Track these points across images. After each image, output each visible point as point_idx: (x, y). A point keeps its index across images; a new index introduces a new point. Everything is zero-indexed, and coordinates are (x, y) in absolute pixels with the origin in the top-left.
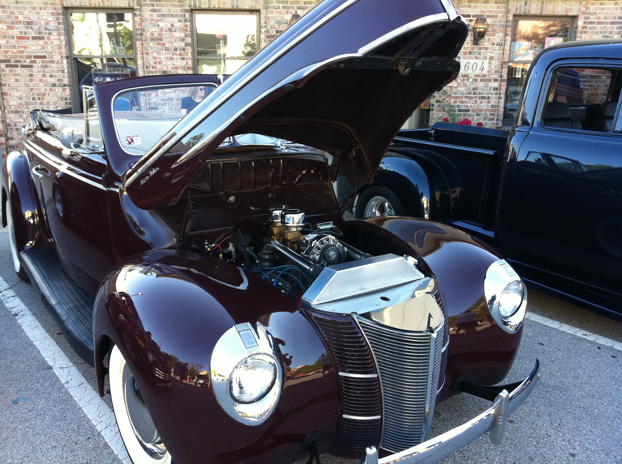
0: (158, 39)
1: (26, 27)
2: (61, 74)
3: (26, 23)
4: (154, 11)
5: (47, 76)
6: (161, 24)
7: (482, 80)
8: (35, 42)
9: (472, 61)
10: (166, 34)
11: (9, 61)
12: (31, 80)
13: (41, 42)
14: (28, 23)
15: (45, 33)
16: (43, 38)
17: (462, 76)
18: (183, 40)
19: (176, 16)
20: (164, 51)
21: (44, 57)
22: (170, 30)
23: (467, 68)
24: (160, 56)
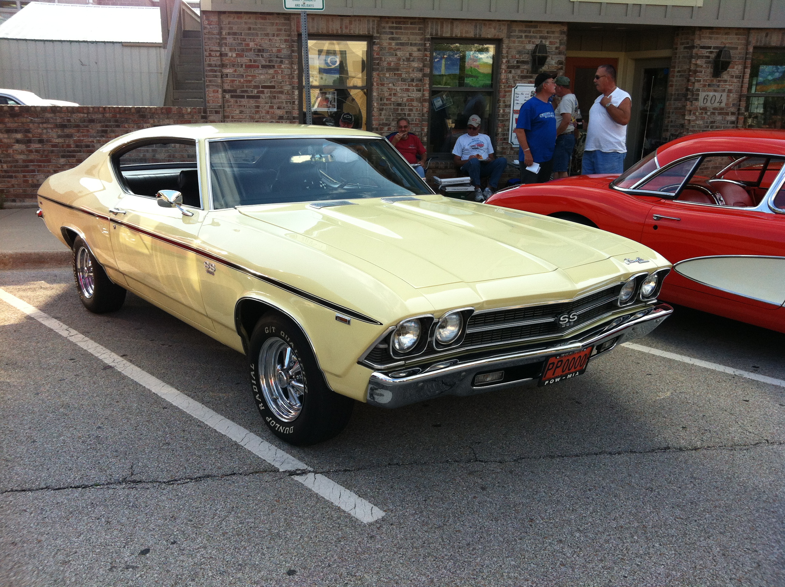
0: (395, 69)
1: (257, 55)
2: (290, 106)
3: (256, 51)
4: (392, 39)
5: (274, 108)
6: (399, 53)
7: (720, 114)
8: (264, 71)
9: (711, 94)
10: (404, 64)
11: (235, 91)
12: (257, 112)
13: (271, 71)
14: (259, 51)
15: (276, 61)
16: (274, 66)
17: (701, 109)
18: (421, 70)
19: (415, 45)
20: (400, 82)
21: (273, 87)
22: (408, 60)
23: (705, 100)
24: (395, 88)
